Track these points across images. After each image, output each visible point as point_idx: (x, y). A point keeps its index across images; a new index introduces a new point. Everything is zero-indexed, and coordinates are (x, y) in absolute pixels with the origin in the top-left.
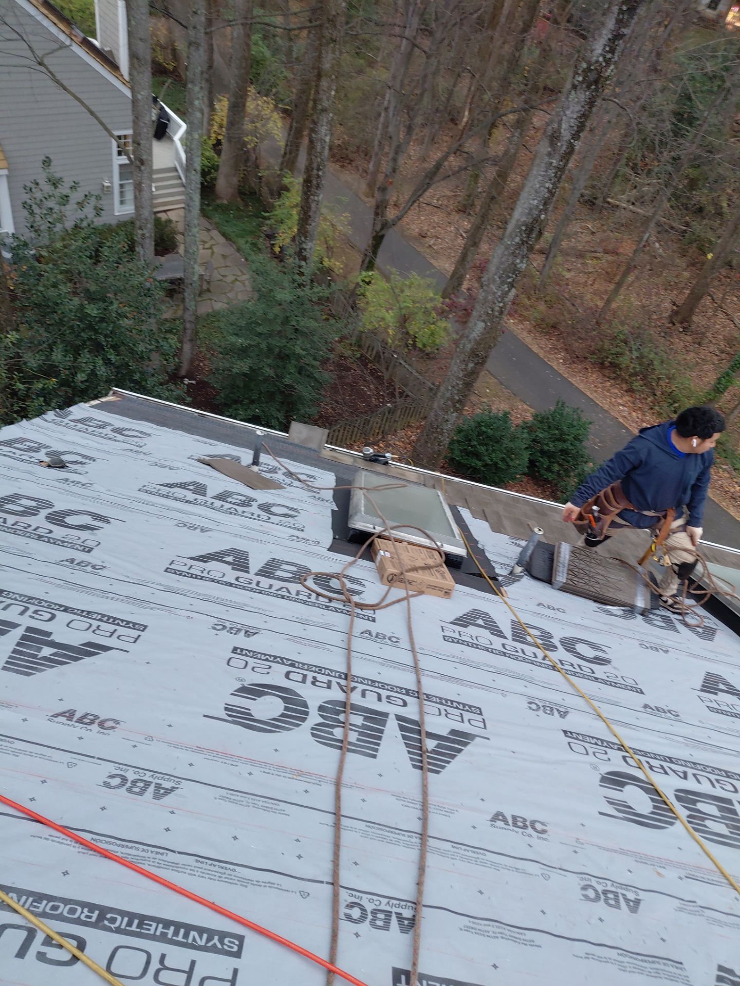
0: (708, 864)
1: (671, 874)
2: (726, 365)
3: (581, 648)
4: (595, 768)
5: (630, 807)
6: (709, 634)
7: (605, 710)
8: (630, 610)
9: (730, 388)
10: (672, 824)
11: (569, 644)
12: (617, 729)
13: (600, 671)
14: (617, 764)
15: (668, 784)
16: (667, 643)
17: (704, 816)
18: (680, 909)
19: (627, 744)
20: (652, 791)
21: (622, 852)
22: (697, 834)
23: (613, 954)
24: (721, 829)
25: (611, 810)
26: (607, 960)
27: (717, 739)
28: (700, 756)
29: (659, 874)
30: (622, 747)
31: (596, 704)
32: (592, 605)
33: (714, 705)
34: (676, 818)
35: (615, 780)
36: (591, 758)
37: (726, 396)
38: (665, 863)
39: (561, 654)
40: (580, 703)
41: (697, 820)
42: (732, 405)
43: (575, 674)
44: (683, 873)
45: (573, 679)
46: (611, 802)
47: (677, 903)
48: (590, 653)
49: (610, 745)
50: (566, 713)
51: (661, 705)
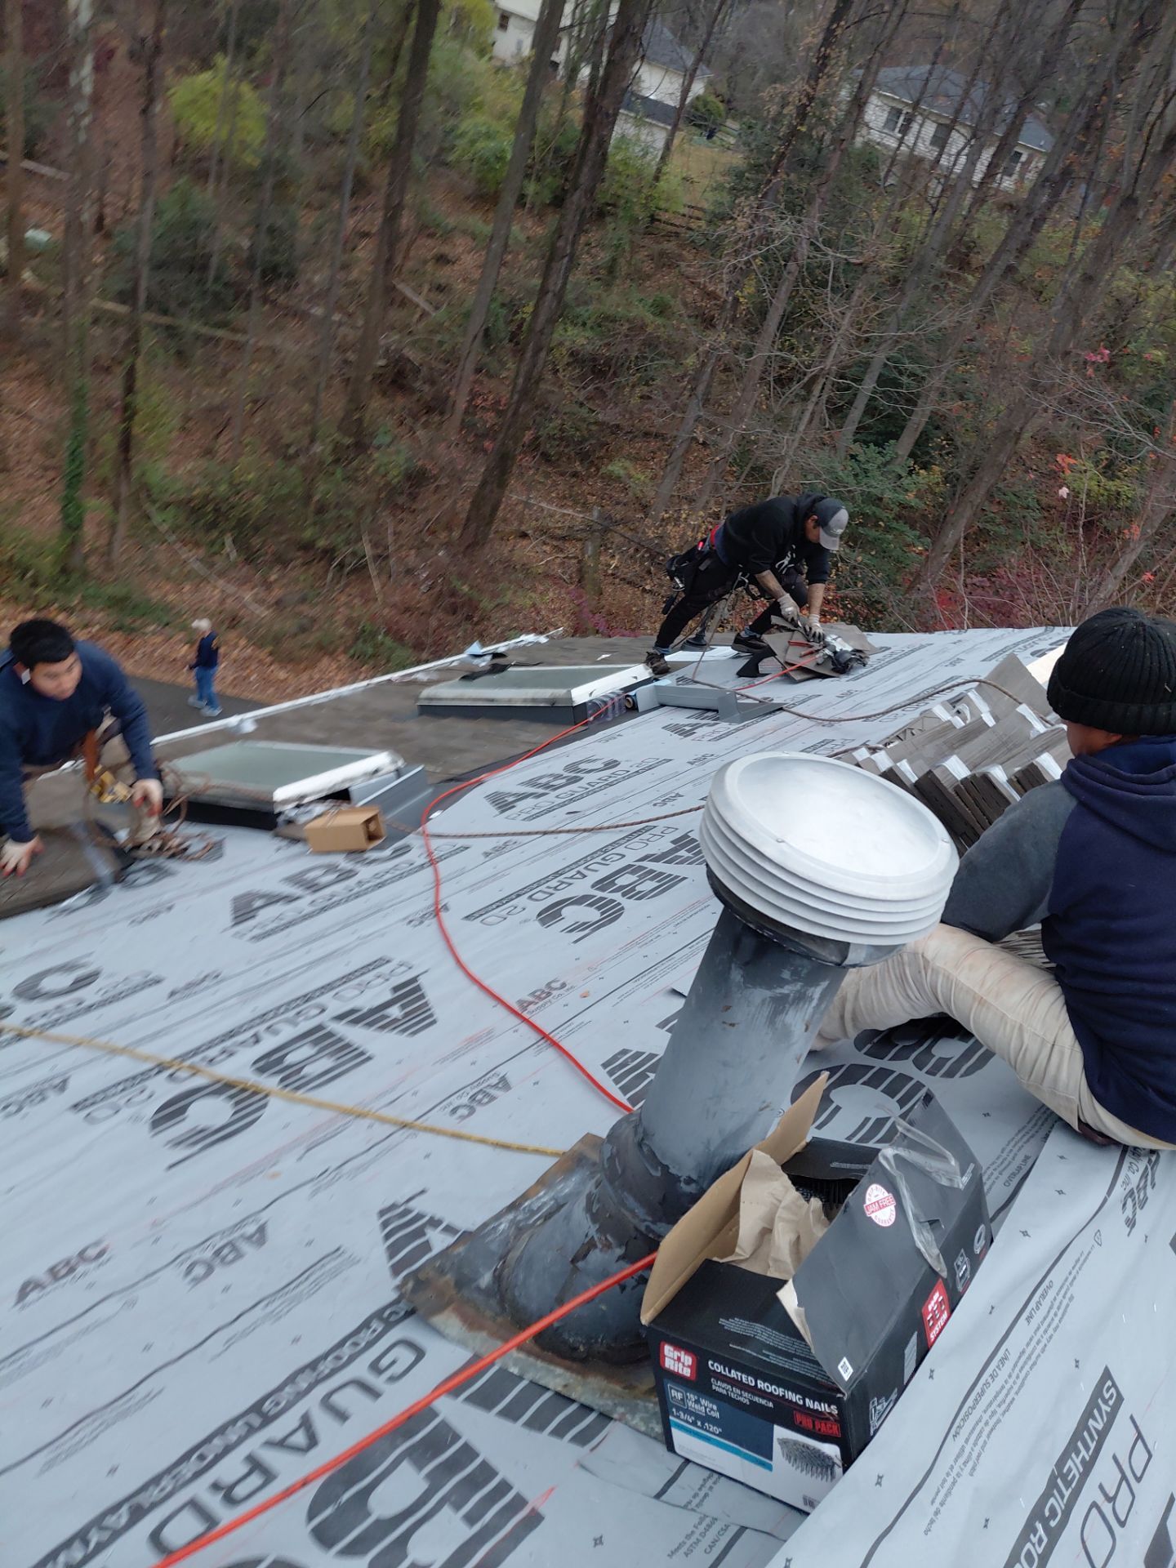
0: (325, 1115)
1: (288, 1163)
2: (60, 487)
3: (49, 984)
4: (136, 1119)
5: (202, 1131)
6: (213, 851)
7: (119, 1038)
8: (97, 889)
9: (87, 517)
10: (264, 1106)
11: (29, 991)
12: (146, 1049)
13: (89, 994)
14: (163, 1090)
15: (239, 1066)
16: (166, 897)
17: (300, 1066)
18: (315, 1193)
19: (168, 1057)
20: (223, 1088)
21: (217, 1189)
22: (299, 1093)
23: (258, 1312)
24: (325, 1063)
25: (181, 1153)
26: (253, 1327)
27: (277, 968)
28: (265, 1002)
29: (274, 1176)
30: (161, 1068)
31: (103, 1039)
32: (38, 917)
33: (256, 932)
34: (266, 1096)
35: (172, 1111)
36: (126, 1113)
37: (89, 530)
38: (274, 1159)
39: (24, 1010)
40: (79, 1054)
41: (293, 1079)
42: (103, 541)
43: (55, 1023)
44: (301, 1150)
45: (56, 1031)
46: (178, 1143)
47: (308, 1189)
48: (65, 980)
49: (144, 1076)
50: (65, 1082)
51: (192, 978)
